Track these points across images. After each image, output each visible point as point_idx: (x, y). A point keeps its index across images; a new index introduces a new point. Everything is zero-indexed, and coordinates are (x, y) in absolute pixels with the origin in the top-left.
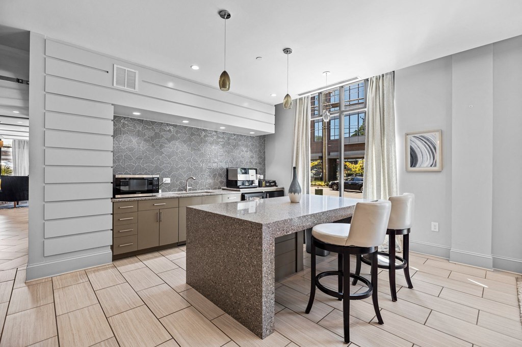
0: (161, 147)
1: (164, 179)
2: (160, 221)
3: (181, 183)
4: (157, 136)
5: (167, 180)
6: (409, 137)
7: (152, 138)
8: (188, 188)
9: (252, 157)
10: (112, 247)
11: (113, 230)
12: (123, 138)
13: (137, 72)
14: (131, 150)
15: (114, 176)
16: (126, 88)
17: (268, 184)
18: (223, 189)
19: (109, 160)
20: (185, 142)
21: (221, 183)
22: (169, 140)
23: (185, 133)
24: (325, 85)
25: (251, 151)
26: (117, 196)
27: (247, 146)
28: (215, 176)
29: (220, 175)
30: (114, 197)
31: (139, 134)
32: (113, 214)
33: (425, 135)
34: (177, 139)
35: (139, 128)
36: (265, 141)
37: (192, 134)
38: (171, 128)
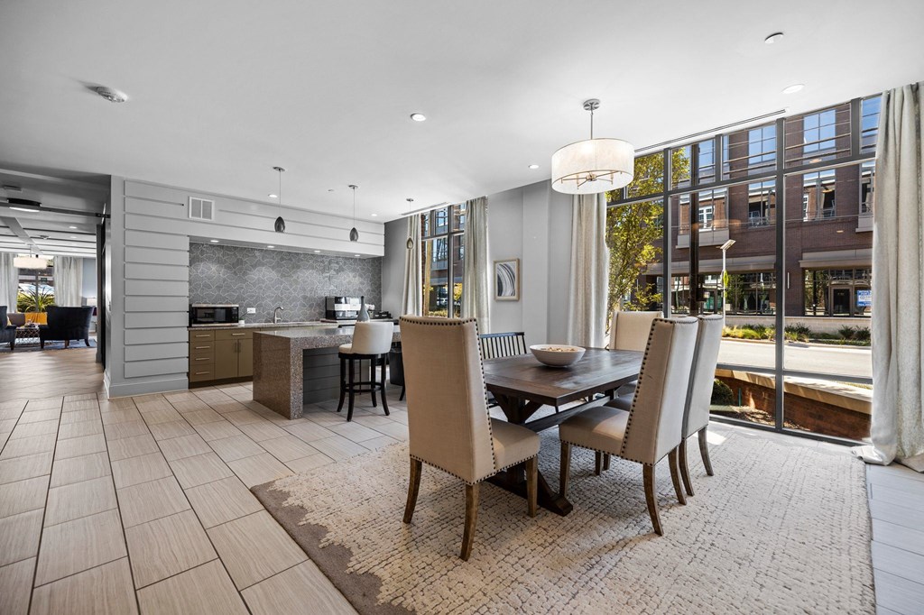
0: (245, 274)
1: (248, 309)
2: (239, 351)
3: (268, 314)
4: (240, 262)
5: (252, 310)
6: (497, 264)
7: (234, 266)
8: (276, 318)
9: (362, 283)
10: (188, 374)
11: (189, 357)
12: (202, 266)
13: (213, 203)
14: (210, 278)
15: (190, 305)
16: (202, 219)
17: (377, 316)
18: (322, 321)
19: (184, 289)
20: (273, 268)
21: (320, 314)
22: (254, 266)
23: (273, 258)
24: (409, 211)
25: (361, 276)
26: (193, 325)
27: (354, 270)
28: (311, 306)
29: (319, 305)
30: (190, 326)
31: (219, 261)
32: (189, 342)
33: (507, 263)
34: (263, 265)
35: (220, 254)
36: (380, 263)
37: (282, 259)
38: (257, 254)
